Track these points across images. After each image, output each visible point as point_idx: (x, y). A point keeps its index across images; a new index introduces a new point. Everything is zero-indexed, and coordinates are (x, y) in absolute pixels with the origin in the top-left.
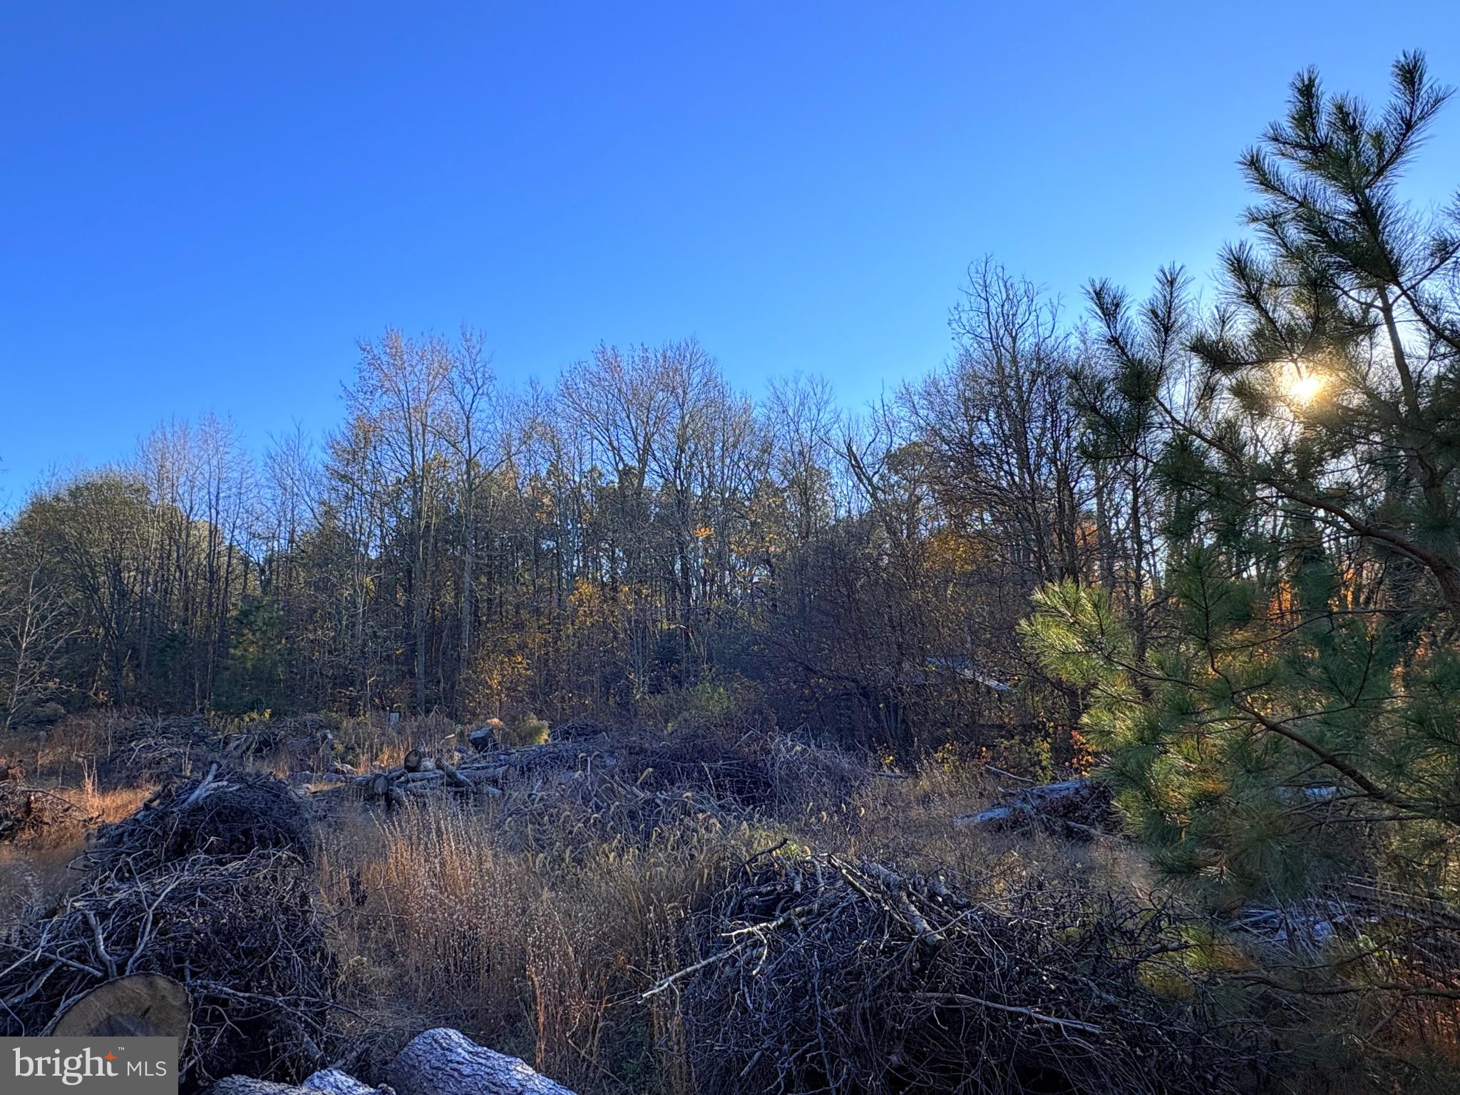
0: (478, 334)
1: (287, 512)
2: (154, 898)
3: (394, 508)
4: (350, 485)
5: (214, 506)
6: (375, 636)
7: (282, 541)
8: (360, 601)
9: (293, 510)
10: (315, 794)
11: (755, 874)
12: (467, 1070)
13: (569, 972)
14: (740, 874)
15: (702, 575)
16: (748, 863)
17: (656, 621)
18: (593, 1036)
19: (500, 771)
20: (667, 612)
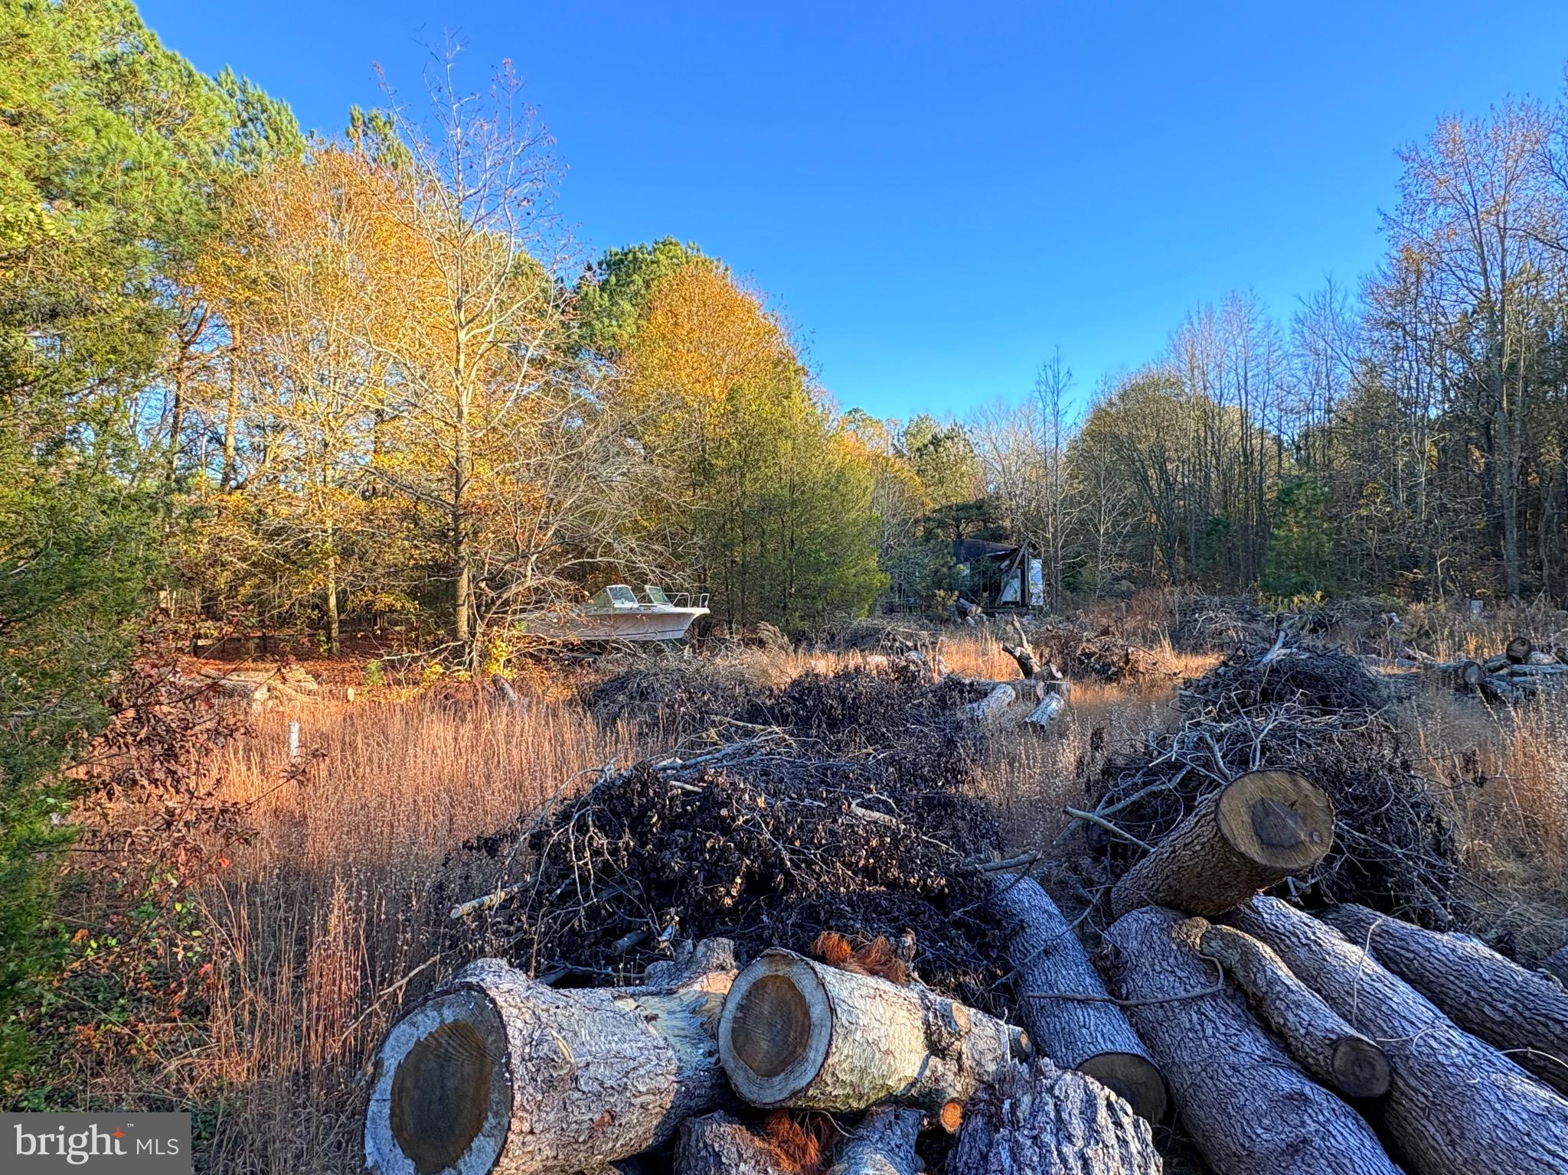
1: (1322, 379)
2: (1259, 732)
3: (1461, 352)
4: (1400, 333)
5: (1242, 387)
6: (1443, 508)
7: (1317, 413)
8: (1422, 468)
9: (1327, 376)
10: (1390, 676)
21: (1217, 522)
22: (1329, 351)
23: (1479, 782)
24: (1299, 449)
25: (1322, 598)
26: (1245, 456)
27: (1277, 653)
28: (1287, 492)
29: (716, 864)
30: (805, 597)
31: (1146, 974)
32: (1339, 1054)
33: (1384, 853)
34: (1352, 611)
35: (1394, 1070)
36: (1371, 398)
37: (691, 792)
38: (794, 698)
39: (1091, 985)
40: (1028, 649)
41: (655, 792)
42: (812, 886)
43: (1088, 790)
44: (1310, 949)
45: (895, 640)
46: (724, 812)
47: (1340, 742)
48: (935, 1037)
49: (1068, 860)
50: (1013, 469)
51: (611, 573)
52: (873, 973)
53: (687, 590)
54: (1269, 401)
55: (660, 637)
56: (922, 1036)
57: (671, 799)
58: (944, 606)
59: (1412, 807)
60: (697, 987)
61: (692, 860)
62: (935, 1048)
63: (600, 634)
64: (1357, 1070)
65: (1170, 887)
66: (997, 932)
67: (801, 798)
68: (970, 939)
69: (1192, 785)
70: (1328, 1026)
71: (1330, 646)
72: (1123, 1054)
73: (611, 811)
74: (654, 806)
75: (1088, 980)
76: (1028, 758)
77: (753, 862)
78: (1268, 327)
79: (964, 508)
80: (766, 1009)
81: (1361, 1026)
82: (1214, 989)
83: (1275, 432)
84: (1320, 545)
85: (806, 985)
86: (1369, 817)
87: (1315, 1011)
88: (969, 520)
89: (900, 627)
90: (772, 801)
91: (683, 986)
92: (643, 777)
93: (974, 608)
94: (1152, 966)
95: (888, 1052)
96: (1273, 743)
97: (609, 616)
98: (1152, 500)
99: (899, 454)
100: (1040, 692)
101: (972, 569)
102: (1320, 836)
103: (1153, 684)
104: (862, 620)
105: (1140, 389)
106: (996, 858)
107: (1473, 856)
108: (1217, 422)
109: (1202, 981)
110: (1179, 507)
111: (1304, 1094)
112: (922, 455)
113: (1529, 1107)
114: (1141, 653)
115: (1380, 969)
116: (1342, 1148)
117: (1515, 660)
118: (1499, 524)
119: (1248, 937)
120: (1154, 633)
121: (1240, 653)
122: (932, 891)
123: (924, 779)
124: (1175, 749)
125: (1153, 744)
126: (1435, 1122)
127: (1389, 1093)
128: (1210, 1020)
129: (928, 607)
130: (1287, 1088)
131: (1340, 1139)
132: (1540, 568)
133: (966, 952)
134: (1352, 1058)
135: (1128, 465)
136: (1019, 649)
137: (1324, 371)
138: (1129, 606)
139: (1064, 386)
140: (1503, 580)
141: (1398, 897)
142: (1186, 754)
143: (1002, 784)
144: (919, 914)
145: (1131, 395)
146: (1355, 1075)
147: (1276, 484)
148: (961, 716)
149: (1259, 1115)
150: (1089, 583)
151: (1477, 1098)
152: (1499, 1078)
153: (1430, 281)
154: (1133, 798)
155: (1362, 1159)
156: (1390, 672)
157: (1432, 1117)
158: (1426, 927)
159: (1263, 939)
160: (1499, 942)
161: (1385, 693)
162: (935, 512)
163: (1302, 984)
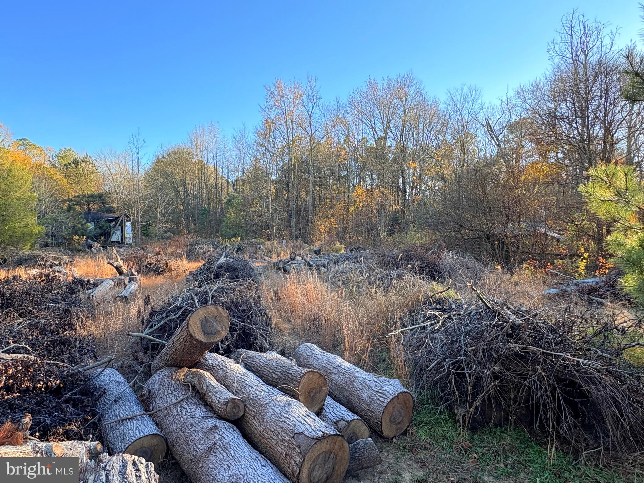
0: (314, 79)
1: (241, 161)
2: (211, 290)
3: (281, 158)
4: (264, 149)
5: (215, 159)
6: (276, 210)
7: (240, 172)
8: (270, 196)
9: (243, 160)
11: (434, 302)
12: (320, 357)
13: (357, 330)
14: (427, 302)
15: (412, 185)
16: (431, 297)
17: (390, 206)
18: (367, 352)
19: (326, 262)
20: (395, 201)
21: (205, 210)
22: (244, 151)
23: (279, 300)
24: (234, 185)
25: (241, 240)
26: (216, 185)
27: (222, 260)
28: (229, 200)
31: (161, 397)
32: (228, 406)
33: (250, 329)
34: (250, 244)
35: (245, 406)
36: (256, 169)
39: (137, 410)
40: (120, 263)
43: (143, 322)
44: (224, 370)
45: (46, 261)
49: (133, 356)
50: (118, 181)
54: (224, 166)
58: (79, 243)
59: (259, 311)
64: (234, 410)
65: (173, 358)
66: (90, 399)
68: (74, 406)
69: (185, 314)
70: (225, 397)
71: (240, 256)
72: (147, 436)
75: (135, 407)
76: (116, 313)
78: (224, 138)
79: (91, 196)
81: (236, 393)
82: (188, 395)
83: (226, 178)
84: (240, 220)
86: (246, 317)
87: (222, 393)
88: (95, 202)
89: (51, 255)
93: (96, 244)
94: (164, 393)
96: (216, 294)
98: (181, 200)
99: (54, 166)
100: (126, 281)
101: (95, 226)
102: (225, 327)
103: (178, 274)
104: (25, 251)
105: (176, 153)
106: (91, 363)
107: (276, 324)
108: (206, 171)
109: (183, 393)
110: (192, 203)
111: (216, 426)
112: (67, 168)
113: (281, 405)
114: (173, 262)
115: (245, 371)
116: (227, 441)
117: (292, 259)
118: (290, 216)
119: (201, 371)
120: (179, 253)
121: (210, 261)
122: (52, 388)
123: (52, 332)
124: (180, 301)
125: (171, 300)
126: (256, 420)
127: (244, 415)
128: (185, 409)
129: (69, 244)
130: (210, 426)
131: (226, 438)
132: (300, 230)
133: (71, 414)
134: (232, 406)
135: (171, 184)
136: (116, 263)
137: (242, 158)
138: (170, 243)
139: (142, 146)
140: (291, 234)
141: (254, 343)
142: (184, 302)
143: (101, 326)
144: (44, 401)
145: (172, 155)
146: (233, 412)
147: (226, 197)
148: (82, 296)
149: (199, 440)
150: (153, 233)
151: (268, 407)
152: (274, 398)
153: (273, 133)
154: (161, 324)
155: (233, 442)
156: (259, 265)
157: (256, 418)
158: (261, 352)
159: (207, 370)
160: (281, 351)
161: (256, 272)
162: (75, 197)
163: (219, 384)
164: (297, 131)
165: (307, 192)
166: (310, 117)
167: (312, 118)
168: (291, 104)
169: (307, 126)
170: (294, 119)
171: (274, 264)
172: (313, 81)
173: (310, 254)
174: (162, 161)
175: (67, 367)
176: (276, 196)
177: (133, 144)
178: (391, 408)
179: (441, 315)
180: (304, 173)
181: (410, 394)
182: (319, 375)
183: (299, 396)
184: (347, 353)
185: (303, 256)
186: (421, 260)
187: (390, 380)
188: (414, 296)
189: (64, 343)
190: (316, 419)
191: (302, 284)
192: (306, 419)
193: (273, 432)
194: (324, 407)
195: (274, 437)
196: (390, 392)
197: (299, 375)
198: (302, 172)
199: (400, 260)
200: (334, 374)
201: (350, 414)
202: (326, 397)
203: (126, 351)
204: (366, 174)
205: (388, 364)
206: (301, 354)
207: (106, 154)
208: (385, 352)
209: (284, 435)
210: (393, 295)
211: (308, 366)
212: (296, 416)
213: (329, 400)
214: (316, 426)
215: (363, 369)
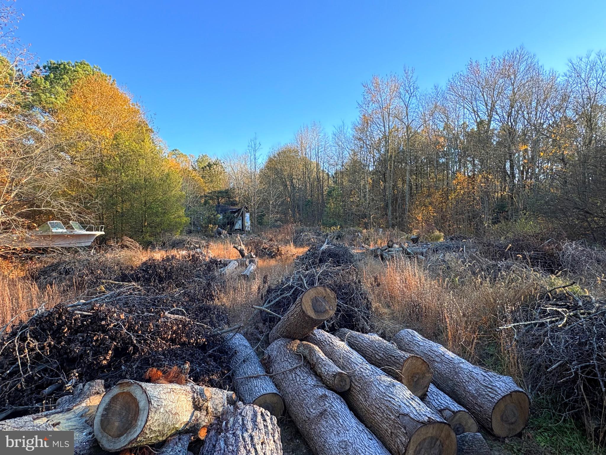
0: (411, 69)
1: (340, 156)
2: (317, 273)
3: (378, 150)
4: (362, 142)
5: (317, 155)
6: (373, 200)
7: (339, 166)
8: (367, 186)
9: (342, 154)
10: (357, 253)
11: (554, 298)
12: (422, 344)
13: (461, 321)
14: (545, 297)
15: (522, 169)
16: (550, 292)
17: (495, 192)
18: (472, 344)
19: (425, 250)
20: (501, 187)
21: (309, 201)
22: (343, 146)
23: (378, 285)
24: (334, 177)
25: (340, 228)
26: (318, 179)
27: (325, 246)
28: (330, 192)
29: (99, 346)
30: (151, 227)
31: (279, 363)
32: (336, 379)
33: (352, 311)
34: (348, 232)
35: (351, 381)
36: (354, 163)
37: (86, 316)
38: (143, 270)
39: (260, 371)
40: (243, 247)
41: (66, 318)
42: (146, 350)
43: (262, 298)
44: (330, 345)
45: (191, 244)
46: (103, 323)
47: (341, 275)
48: (197, 403)
49: (255, 325)
50: (240, 179)
51: (51, 216)
52: (171, 382)
53: (93, 224)
54: (325, 161)
55: (78, 245)
56: (191, 404)
57: (75, 320)
58: (212, 231)
59: (360, 295)
60: (84, 405)
61: (86, 346)
62: (197, 407)
63: (43, 244)
64: (341, 383)
65: (287, 331)
66: (226, 356)
67: (143, 312)
68: (215, 361)
69: (296, 294)
70: (333, 370)
71: (341, 244)
72: (269, 393)
73: (41, 329)
74: (66, 323)
75: (259, 369)
76: (241, 288)
77: (117, 343)
78: (325, 135)
79: (220, 192)
80: (118, 407)
81: (343, 368)
82: (300, 364)
83: (327, 172)
84: (340, 210)
85: (138, 393)
86: (348, 299)
87: (330, 366)
88: (222, 197)
89: (194, 239)
90: (128, 315)
91: (76, 406)
92: (60, 310)
93: (224, 231)
94: (281, 360)
95: (176, 414)
96: (322, 277)
97: (49, 236)
98: (288, 193)
99: (195, 169)
100: (247, 263)
101: (223, 216)
102: (332, 307)
103: (287, 258)
104: (177, 237)
105: (284, 152)
106: (226, 328)
107: (376, 308)
108: (309, 166)
109: (297, 362)
110: (297, 196)
111: (325, 395)
112: (204, 170)
113: (385, 384)
114: (283, 247)
115: (349, 348)
116: (336, 410)
117: (389, 247)
118: (387, 205)
119: (311, 344)
120: (288, 240)
121: (314, 247)
122: (200, 344)
123: (199, 300)
124: (291, 281)
125: (284, 280)
126: (362, 395)
127: (350, 389)
128: (298, 375)
129: (206, 231)
130: (321, 394)
131: (335, 407)
132: (397, 219)
133: (213, 366)
134: (340, 379)
135: (280, 180)
136: (239, 247)
137: (341, 152)
138: (280, 231)
139: (258, 148)
140: (388, 222)
141: (356, 324)
142: (294, 283)
143: (231, 299)
144: (195, 354)
145: (282, 154)
146: (340, 385)
147: (327, 189)
148: (216, 274)
149: (312, 405)
150: (266, 222)
151: (373, 385)
152: (378, 377)
153: (370, 127)
154: (277, 300)
155: (341, 412)
156: (357, 252)
157: (361, 394)
158: (363, 333)
159: (316, 344)
160: (382, 334)
161: (355, 259)
162: (209, 193)
163: (327, 358)
164: (394, 123)
165: (404, 182)
166: (407, 108)
167: (409, 109)
168: (387, 97)
169: (403, 117)
170: (391, 111)
171: (372, 251)
172: (409, 72)
173: (407, 242)
174: (273, 160)
175: (209, 329)
176: (373, 186)
177: (252, 147)
178: (502, 406)
179: (566, 313)
180: (401, 163)
181: (525, 394)
182: (422, 361)
183: (402, 379)
184: (450, 343)
185: (400, 244)
186: (535, 250)
187: (501, 376)
188: (527, 289)
189: (206, 310)
190: (421, 404)
191: (400, 271)
192: (411, 402)
193: (378, 408)
194: (427, 393)
195: (379, 414)
196: (502, 389)
197: (402, 358)
198: (398, 162)
199: (509, 250)
200: (437, 362)
201: (456, 405)
202: (430, 384)
203: (250, 321)
204: (468, 161)
205: (497, 359)
206: (402, 339)
207: (231, 157)
208: (493, 346)
209: (389, 413)
210: (501, 287)
211: (409, 351)
212: (400, 398)
213: (432, 387)
214: (422, 411)
215: (468, 361)
